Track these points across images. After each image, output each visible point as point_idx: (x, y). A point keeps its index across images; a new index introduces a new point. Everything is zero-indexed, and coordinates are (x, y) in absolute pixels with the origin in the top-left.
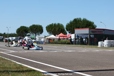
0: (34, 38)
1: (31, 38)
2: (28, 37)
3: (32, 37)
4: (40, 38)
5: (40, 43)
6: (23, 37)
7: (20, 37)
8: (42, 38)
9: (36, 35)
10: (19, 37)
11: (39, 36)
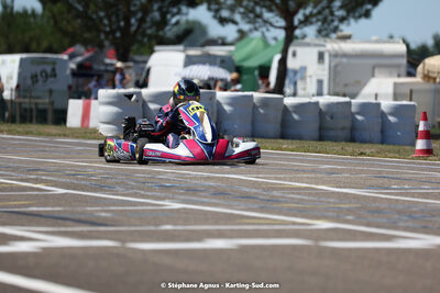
0: (264, 71)
1: (224, 62)
2: (189, 61)
3: (238, 53)
4: (346, 74)
5: (352, 140)
6: (123, 58)
7: (82, 54)
8: (378, 63)
9: (290, 30)
10: (68, 61)
11: (332, 46)
